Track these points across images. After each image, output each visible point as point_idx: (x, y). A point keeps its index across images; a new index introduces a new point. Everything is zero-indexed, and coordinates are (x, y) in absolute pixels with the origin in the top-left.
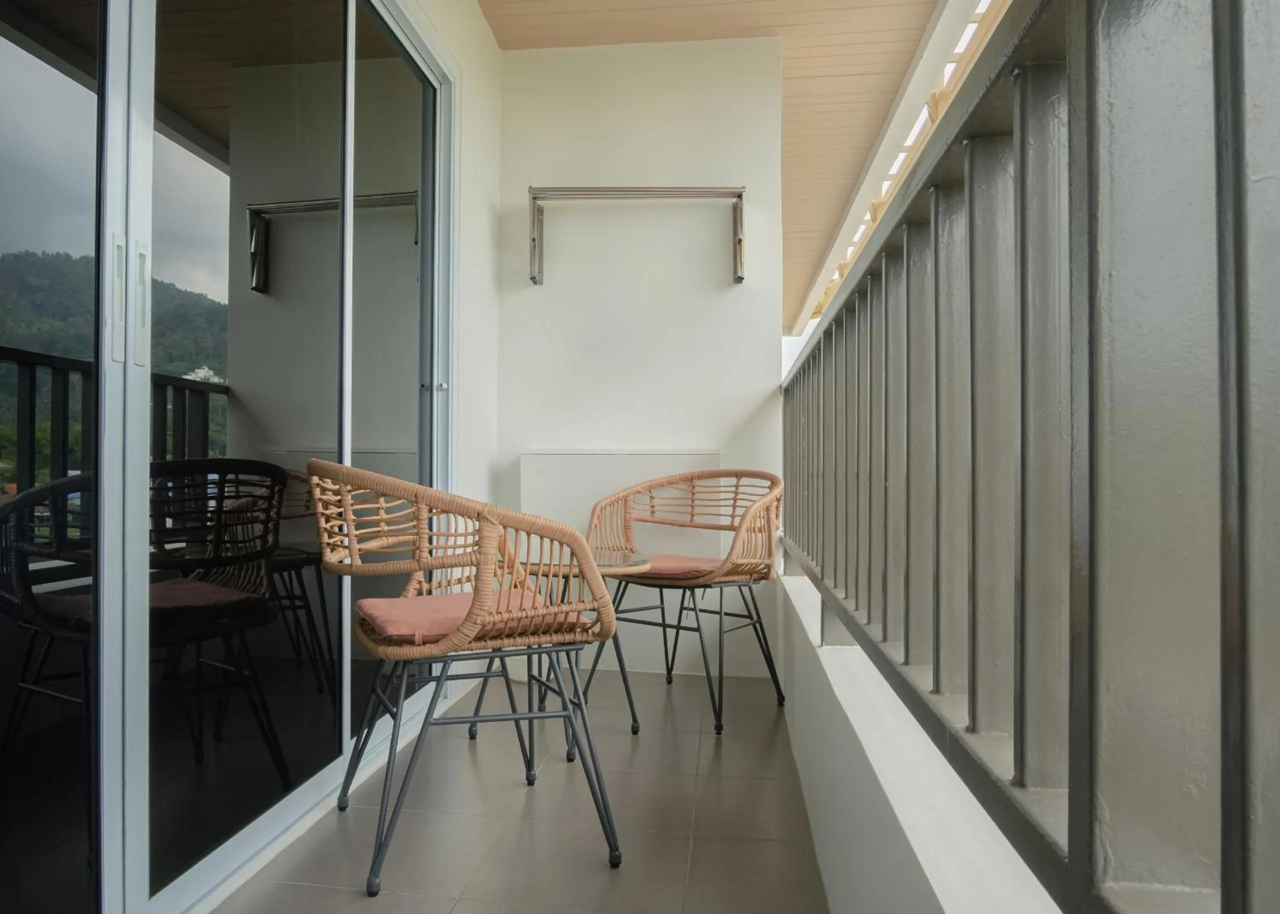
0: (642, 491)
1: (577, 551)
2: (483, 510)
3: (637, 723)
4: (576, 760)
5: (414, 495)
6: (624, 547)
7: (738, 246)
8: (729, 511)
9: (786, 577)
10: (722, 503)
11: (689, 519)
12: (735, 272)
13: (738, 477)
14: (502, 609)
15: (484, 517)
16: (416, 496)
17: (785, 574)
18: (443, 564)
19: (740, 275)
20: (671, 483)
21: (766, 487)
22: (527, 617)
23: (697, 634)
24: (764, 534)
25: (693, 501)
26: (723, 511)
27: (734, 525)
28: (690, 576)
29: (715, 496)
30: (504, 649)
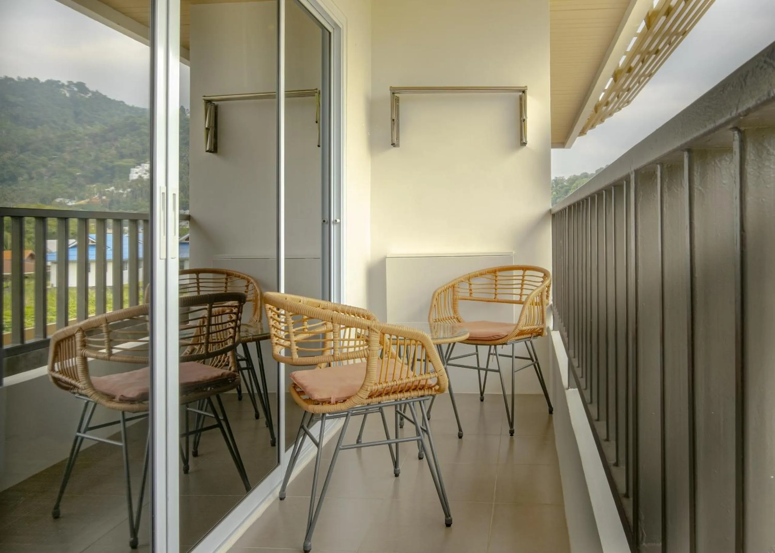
0: (464, 280)
1: (426, 345)
2: (371, 325)
3: (461, 431)
4: (424, 458)
5: (331, 318)
6: (453, 317)
7: (523, 123)
8: (519, 291)
9: (554, 331)
10: (514, 286)
11: (494, 297)
12: (521, 140)
13: (524, 270)
14: (382, 380)
15: (371, 329)
16: (332, 319)
17: (554, 330)
18: (348, 357)
19: (524, 141)
20: (481, 274)
21: (541, 277)
22: (397, 385)
23: (498, 373)
24: (539, 306)
25: (496, 285)
26: (515, 291)
27: (521, 301)
28: (493, 338)
29: (510, 282)
30: (382, 402)
